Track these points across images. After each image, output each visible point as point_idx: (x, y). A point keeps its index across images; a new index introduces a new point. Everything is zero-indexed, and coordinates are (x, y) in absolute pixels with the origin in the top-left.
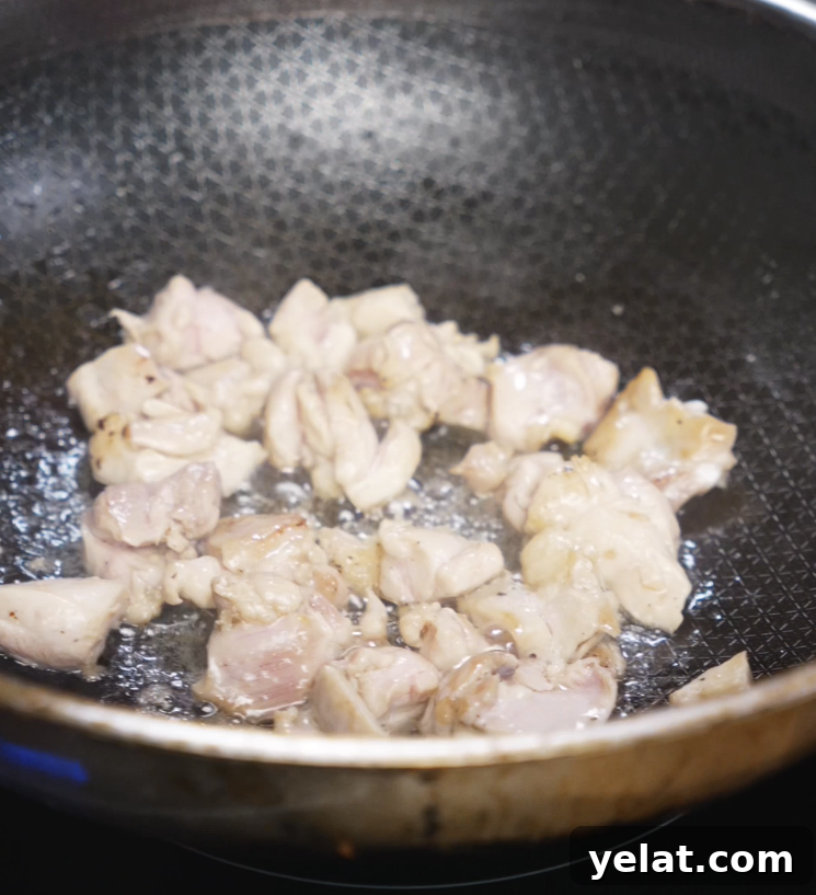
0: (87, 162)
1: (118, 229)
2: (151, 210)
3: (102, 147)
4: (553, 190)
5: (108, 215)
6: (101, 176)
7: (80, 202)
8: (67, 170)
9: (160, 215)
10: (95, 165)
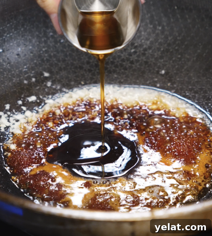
0: (34, 41)
1: (43, 60)
2: (52, 54)
3: (38, 36)
4: (169, 45)
5: (40, 56)
6: (38, 45)
7: (32, 53)
8: (28, 43)
9: (55, 56)
10: (36, 42)
